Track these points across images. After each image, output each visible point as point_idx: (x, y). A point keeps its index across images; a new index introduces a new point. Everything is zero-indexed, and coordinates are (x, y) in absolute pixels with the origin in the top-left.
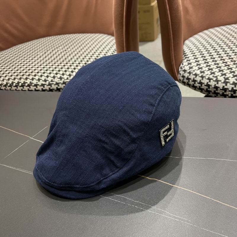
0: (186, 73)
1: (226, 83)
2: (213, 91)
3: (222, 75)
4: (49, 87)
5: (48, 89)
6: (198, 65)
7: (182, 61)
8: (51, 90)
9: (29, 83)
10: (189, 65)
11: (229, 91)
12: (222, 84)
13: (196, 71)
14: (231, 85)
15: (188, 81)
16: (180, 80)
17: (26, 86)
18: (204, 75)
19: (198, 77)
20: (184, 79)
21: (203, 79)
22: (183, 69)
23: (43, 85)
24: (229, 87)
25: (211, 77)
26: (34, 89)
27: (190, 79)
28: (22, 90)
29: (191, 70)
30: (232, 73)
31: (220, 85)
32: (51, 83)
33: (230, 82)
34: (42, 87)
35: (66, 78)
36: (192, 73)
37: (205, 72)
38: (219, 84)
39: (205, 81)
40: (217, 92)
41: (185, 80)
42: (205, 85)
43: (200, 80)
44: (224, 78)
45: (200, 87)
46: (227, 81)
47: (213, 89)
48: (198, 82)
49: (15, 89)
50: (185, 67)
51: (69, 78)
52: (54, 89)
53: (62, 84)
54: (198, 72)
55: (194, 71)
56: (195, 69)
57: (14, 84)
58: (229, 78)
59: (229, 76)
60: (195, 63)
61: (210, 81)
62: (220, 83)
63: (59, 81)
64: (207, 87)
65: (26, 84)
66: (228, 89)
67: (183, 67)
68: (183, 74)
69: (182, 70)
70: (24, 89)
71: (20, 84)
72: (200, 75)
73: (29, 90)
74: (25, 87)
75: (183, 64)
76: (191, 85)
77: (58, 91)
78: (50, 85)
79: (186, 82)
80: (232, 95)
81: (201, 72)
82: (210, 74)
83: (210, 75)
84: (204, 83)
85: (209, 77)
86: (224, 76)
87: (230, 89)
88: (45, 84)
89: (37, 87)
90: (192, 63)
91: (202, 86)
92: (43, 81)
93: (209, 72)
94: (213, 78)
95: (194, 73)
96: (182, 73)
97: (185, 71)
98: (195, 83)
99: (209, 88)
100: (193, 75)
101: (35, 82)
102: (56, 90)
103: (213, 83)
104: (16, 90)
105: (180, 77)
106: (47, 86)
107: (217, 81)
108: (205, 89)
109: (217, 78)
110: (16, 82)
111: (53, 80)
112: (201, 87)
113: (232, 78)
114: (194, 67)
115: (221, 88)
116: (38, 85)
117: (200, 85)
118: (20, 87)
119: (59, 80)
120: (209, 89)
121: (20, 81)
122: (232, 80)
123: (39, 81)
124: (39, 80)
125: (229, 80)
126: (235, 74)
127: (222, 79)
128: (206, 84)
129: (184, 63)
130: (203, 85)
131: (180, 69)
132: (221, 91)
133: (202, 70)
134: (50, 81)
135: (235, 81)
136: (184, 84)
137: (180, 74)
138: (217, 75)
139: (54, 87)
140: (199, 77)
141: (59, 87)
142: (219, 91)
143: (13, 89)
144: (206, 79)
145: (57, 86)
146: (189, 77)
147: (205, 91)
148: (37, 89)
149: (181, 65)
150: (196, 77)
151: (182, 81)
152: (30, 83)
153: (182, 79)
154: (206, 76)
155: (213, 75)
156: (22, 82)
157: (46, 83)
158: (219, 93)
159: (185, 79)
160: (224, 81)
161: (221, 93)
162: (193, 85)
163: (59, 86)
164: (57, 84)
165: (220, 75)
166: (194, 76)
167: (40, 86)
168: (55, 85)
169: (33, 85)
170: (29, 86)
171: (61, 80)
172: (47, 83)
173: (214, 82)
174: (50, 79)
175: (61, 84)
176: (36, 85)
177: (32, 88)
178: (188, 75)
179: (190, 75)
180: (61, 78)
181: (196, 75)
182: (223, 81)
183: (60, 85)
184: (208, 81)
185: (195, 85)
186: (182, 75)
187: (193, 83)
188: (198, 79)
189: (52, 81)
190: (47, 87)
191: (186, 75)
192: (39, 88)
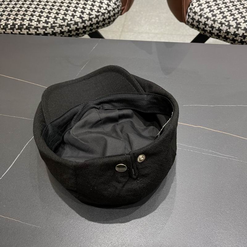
0: (196, 16)
1: (237, 28)
2: (223, 36)
3: (234, 19)
4: (52, 30)
5: (51, 32)
6: (208, 7)
7: (191, 2)
8: (54, 34)
9: (27, 25)
10: (200, 7)
11: (240, 36)
12: (234, 29)
13: (207, 14)
14: (242, 31)
15: (198, 24)
16: (188, 22)
17: (25, 29)
18: (216, 19)
19: (209, 20)
20: (193, 22)
21: (214, 23)
22: (194, 10)
23: (44, 28)
24: (241, 32)
25: (223, 21)
26: (34, 33)
27: (201, 22)
28: (20, 33)
29: (202, 13)
30: (243, 18)
31: (232, 30)
32: (53, 25)
33: (241, 28)
34: (44, 30)
35: (69, 20)
36: (204, 16)
37: (217, 15)
38: (230, 29)
39: (217, 25)
40: (227, 36)
41: (195, 23)
42: (216, 30)
43: (212, 24)
44: (236, 22)
45: (210, 31)
46: (239, 26)
47: (224, 34)
48: (210, 25)
49: (10, 33)
50: (195, 8)
51: (73, 19)
52: (57, 33)
53: (66, 26)
54: (210, 15)
55: (205, 13)
56: (206, 12)
57: (9, 26)
58: (241, 23)
59: (240, 21)
60: (205, 4)
61: (222, 26)
62: (232, 28)
63: (62, 23)
64: (218, 32)
65: (25, 27)
66: (239, 34)
67: (193, 9)
68: (193, 16)
69: (192, 11)
70: (21, 33)
71: (17, 26)
72: (212, 19)
73: (28, 34)
74: (23, 30)
75: (192, 5)
76: (201, 28)
77: (61, 35)
78: (52, 27)
79: (196, 25)
80: (241, 40)
81: (213, 15)
82: (222, 17)
83: (222, 19)
84: (215, 28)
85: (221, 22)
86: (236, 21)
87: (241, 35)
88: (48, 27)
89: (38, 30)
90: (203, 5)
91: (212, 30)
92: (43, 22)
93: (220, 16)
94: (225, 22)
95: (205, 16)
96: (192, 14)
97: (195, 13)
98: (206, 27)
99: (220, 32)
100: (204, 18)
101: (34, 24)
102: (59, 34)
103: (224, 28)
104: (12, 33)
105: (188, 18)
106: (49, 28)
107: (229, 26)
108: (216, 33)
109: (229, 23)
110: (11, 24)
111: (56, 22)
112: (212, 32)
113: (244, 23)
114: (205, 9)
115: (232, 34)
116: (39, 27)
117: (211, 29)
118: (17, 29)
119: (62, 21)
120: (219, 34)
121: (15, 23)
122: (243, 26)
123: (39, 23)
124: (39, 21)
125: (241, 25)
126: (246, 20)
127: (233, 23)
128: (217, 28)
129: (194, 4)
130: (214, 30)
131: (189, 11)
132: (232, 36)
133: (214, 13)
134: (52, 23)
135: (246, 26)
136: (192, 27)
137: (189, 16)
138: (229, 19)
139: (57, 30)
140: (211, 20)
141: (63, 30)
142: (229, 36)
143: (8, 33)
144: (218, 23)
145: (60, 29)
146: (200, 20)
147: (215, 35)
148: (38, 32)
149: (191, 6)
150: (207, 20)
151: (190, 23)
152: (29, 24)
153: (191, 21)
154: (218, 20)
155: (225, 19)
156: (19, 24)
157: (47, 25)
158: (229, 38)
159: (195, 21)
160: (236, 26)
161: (231, 38)
162: (204, 28)
163: (62, 28)
164: (61, 26)
165: (232, 19)
166: (206, 20)
167: (42, 29)
168: (58, 28)
169: (33, 27)
170: (27, 28)
171: (64, 21)
172: (49, 25)
173: (226, 27)
174: (51, 20)
175: (64, 26)
176: (37, 28)
177: (32, 31)
178: (199, 17)
179: (201, 18)
180: (64, 19)
181: (207, 18)
182: (234, 26)
183: (64, 28)
184: (220, 25)
185: (205, 29)
186: (191, 17)
187: (204, 26)
188: (210, 22)
189: (54, 23)
190: (49, 31)
191: (197, 17)
192: (41, 31)
